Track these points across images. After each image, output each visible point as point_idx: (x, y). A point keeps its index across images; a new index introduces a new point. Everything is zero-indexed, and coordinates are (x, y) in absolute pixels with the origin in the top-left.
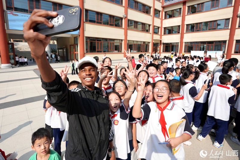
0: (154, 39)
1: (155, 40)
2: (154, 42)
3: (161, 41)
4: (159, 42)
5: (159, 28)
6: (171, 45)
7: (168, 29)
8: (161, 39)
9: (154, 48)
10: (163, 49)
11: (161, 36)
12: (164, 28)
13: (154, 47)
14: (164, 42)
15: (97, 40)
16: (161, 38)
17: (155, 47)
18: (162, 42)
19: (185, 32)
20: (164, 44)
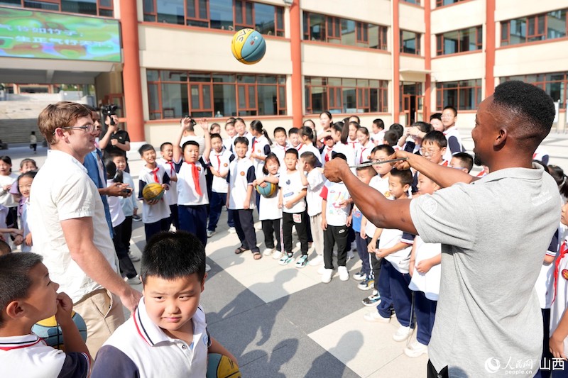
0: (401, 70)
1: (404, 73)
2: (402, 78)
3: (428, 76)
4: (423, 80)
5: (418, 35)
6: (458, 88)
7: (452, 40)
8: (428, 71)
9: (406, 99)
10: (438, 102)
11: (428, 60)
12: (438, 36)
13: (404, 96)
14: (440, 80)
15: (192, 79)
16: (428, 66)
17: (409, 96)
18: (433, 80)
19: (498, 44)
20: (439, 84)
